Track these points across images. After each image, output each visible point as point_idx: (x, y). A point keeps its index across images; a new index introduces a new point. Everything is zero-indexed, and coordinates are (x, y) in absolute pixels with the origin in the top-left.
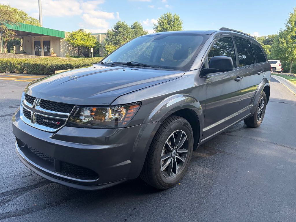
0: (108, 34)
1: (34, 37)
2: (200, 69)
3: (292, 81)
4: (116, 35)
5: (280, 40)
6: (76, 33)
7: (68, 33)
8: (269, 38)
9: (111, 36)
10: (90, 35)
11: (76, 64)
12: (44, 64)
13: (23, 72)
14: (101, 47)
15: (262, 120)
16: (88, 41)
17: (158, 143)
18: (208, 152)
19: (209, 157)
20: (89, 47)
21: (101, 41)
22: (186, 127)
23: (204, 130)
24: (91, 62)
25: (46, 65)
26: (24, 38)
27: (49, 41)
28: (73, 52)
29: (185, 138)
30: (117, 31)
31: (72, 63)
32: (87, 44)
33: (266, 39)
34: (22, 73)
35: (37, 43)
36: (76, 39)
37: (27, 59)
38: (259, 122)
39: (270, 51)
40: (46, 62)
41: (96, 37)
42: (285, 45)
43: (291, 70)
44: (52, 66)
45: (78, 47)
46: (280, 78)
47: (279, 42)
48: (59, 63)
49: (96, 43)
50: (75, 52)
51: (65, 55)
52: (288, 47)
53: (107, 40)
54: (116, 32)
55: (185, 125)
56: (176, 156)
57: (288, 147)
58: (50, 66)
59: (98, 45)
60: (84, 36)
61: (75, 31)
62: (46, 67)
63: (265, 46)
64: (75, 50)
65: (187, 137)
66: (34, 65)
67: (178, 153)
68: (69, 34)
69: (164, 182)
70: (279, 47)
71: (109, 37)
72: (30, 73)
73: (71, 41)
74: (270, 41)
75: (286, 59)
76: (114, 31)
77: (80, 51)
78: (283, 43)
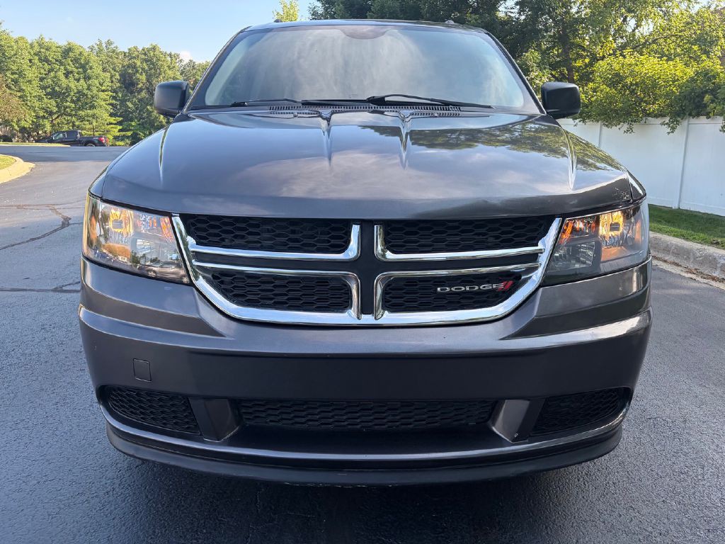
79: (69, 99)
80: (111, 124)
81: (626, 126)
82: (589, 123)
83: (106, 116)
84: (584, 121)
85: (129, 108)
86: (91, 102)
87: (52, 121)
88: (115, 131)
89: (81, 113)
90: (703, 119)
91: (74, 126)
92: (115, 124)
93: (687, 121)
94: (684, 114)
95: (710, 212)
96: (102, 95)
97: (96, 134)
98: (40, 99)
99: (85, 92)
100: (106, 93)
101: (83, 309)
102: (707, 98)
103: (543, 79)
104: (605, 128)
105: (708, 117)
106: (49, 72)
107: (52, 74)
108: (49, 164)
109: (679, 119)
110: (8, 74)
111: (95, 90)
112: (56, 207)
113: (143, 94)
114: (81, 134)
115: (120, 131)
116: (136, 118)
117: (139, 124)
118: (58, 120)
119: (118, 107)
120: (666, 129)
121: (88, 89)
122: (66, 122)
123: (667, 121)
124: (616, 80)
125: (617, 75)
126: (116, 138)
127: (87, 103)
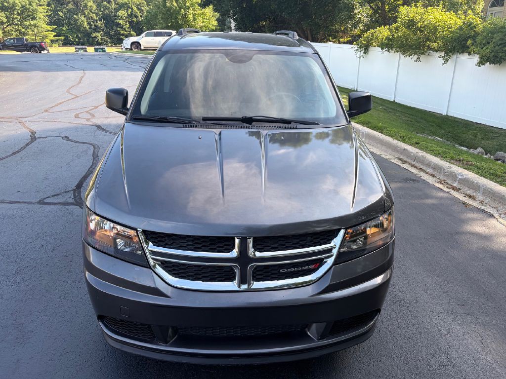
42: (175, 3)
52: (180, 8)
70: (167, 8)
79: (15, 13)
80: (49, 31)
81: (416, 57)
82: (392, 52)
83: (44, 25)
84: (389, 51)
85: (61, 17)
86: (32, 15)
87: (3, 29)
88: (51, 36)
89: (27, 23)
90: (466, 55)
91: (20, 33)
92: (51, 31)
93: (456, 56)
94: (455, 51)
95: (466, 119)
96: (40, 9)
97: (38, 38)
99: (27, 6)
100: (43, 7)
101: (87, 273)
102: (469, 42)
103: (363, 15)
104: (402, 56)
105: (470, 54)
108: (9, 73)
109: (450, 54)
111: (34, 5)
112: (23, 120)
113: (71, 6)
114: (27, 40)
115: (54, 36)
116: (66, 24)
117: (68, 29)
118: (8, 28)
119: (52, 16)
120: (442, 61)
121: (30, 5)
122: (14, 30)
123: (443, 55)
124: (411, 24)
125: (412, 21)
126: (52, 41)
127: (29, 16)
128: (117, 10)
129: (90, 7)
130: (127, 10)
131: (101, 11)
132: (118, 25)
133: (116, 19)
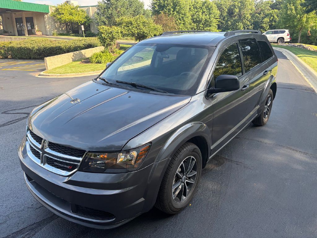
0: (99, 7)
1: (15, 14)
2: (206, 90)
3: (300, 57)
4: (108, 8)
5: (288, 6)
6: (62, 6)
7: (53, 7)
8: (277, 2)
9: (102, 9)
10: (79, 8)
11: (66, 46)
12: (30, 47)
13: (8, 56)
14: (92, 22)
15: (268, 117)
16: (76, 15)
17: (169, 176)
18: (216, 162)
19: (217, 168)
20: (78, 22)
21: (91, 15)
22: (195, 152)
23: (212, 148)
24: (83, 43)
25: (32, 48)
26: (3, 15)
27: (32, 17)
28: (60, 29)
29: (194, 162)
30: (109, 2)
31: (62, 45)
32: (76, 18)
33: (274, 2)
34: (6, 58)
35: (19, 21)
36: (63, 14)
37: (10, 43)
38: (265, 120)
39: (278, 16)
40: (32, 45)
41: (85, 10)
42: (294, 12)
43: (299, 39)
44: (39, 50)
45: (66, 23)
46: (288, 53)
47: (288, 8)
48: (46, 45)
49: (86, 17)
50: (63, 29)
51: (52, 33)
52: (297, 14)
53: (98, 14)
54: (108, 4)
55: (194, 150)
56: (186, 181)
57: (294, 150)
58: (37, 50)
59: (89, 20)
60: (72, 9)
61: (61, 4)
62: (32, 51)
63: (272, 11)
64: (63, 27)
65: (195, 160)
66: (20, 49)
67: (188, 177)
68: (54, 9)
69: (176, 209)
70: (288, 14)
71: (100, 10)
72: (15, 58)
73: (57, 16)
74: (278, 5)
75: (294, 27)
76: (105, 3)
77: (69, 27)
78: (291, 10)
79: (201, 23)
85: (229, 24)
86: (210, 24)
96: (215, 21)
98: (190, 24)
99: (208, 20)
100: (217, 20)
106: (196, 12)
107: (197, 13)
110: (181, 14)
111: (212, 19)
113: (236, 18)
119: (225, 24)
127: (208, 25)
128: (263, 18)
129: (247, 17)
130: (270, 18)
131: (253, 19)
132: (262, 27)
133: (261, 24)
